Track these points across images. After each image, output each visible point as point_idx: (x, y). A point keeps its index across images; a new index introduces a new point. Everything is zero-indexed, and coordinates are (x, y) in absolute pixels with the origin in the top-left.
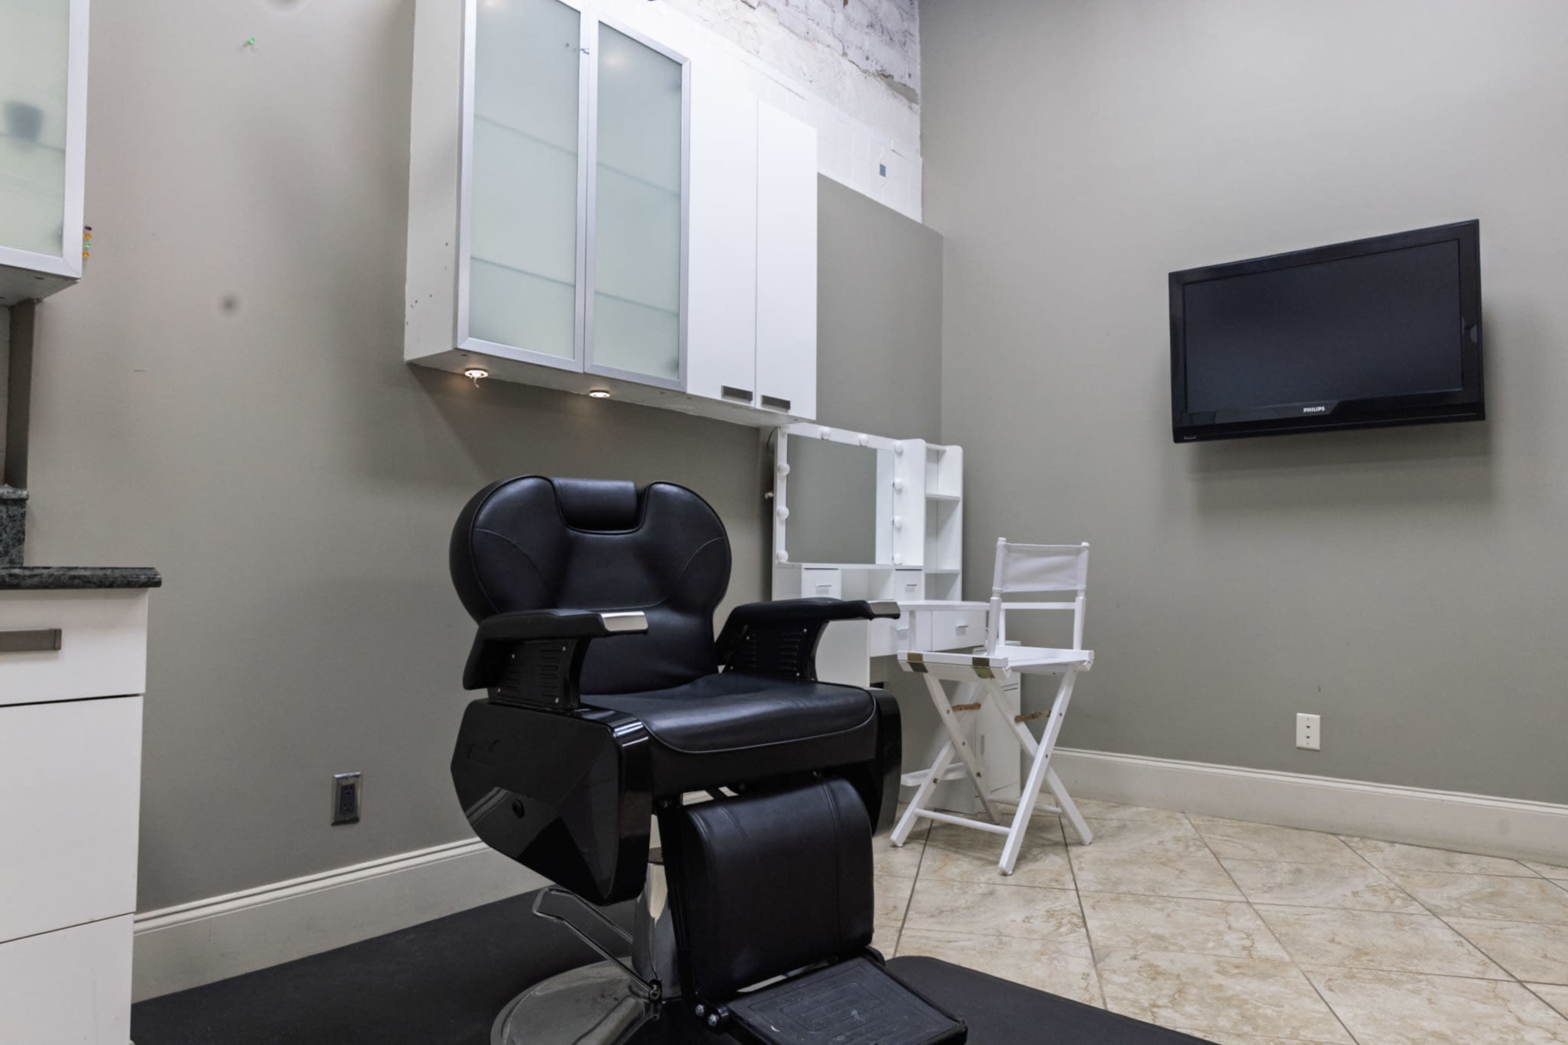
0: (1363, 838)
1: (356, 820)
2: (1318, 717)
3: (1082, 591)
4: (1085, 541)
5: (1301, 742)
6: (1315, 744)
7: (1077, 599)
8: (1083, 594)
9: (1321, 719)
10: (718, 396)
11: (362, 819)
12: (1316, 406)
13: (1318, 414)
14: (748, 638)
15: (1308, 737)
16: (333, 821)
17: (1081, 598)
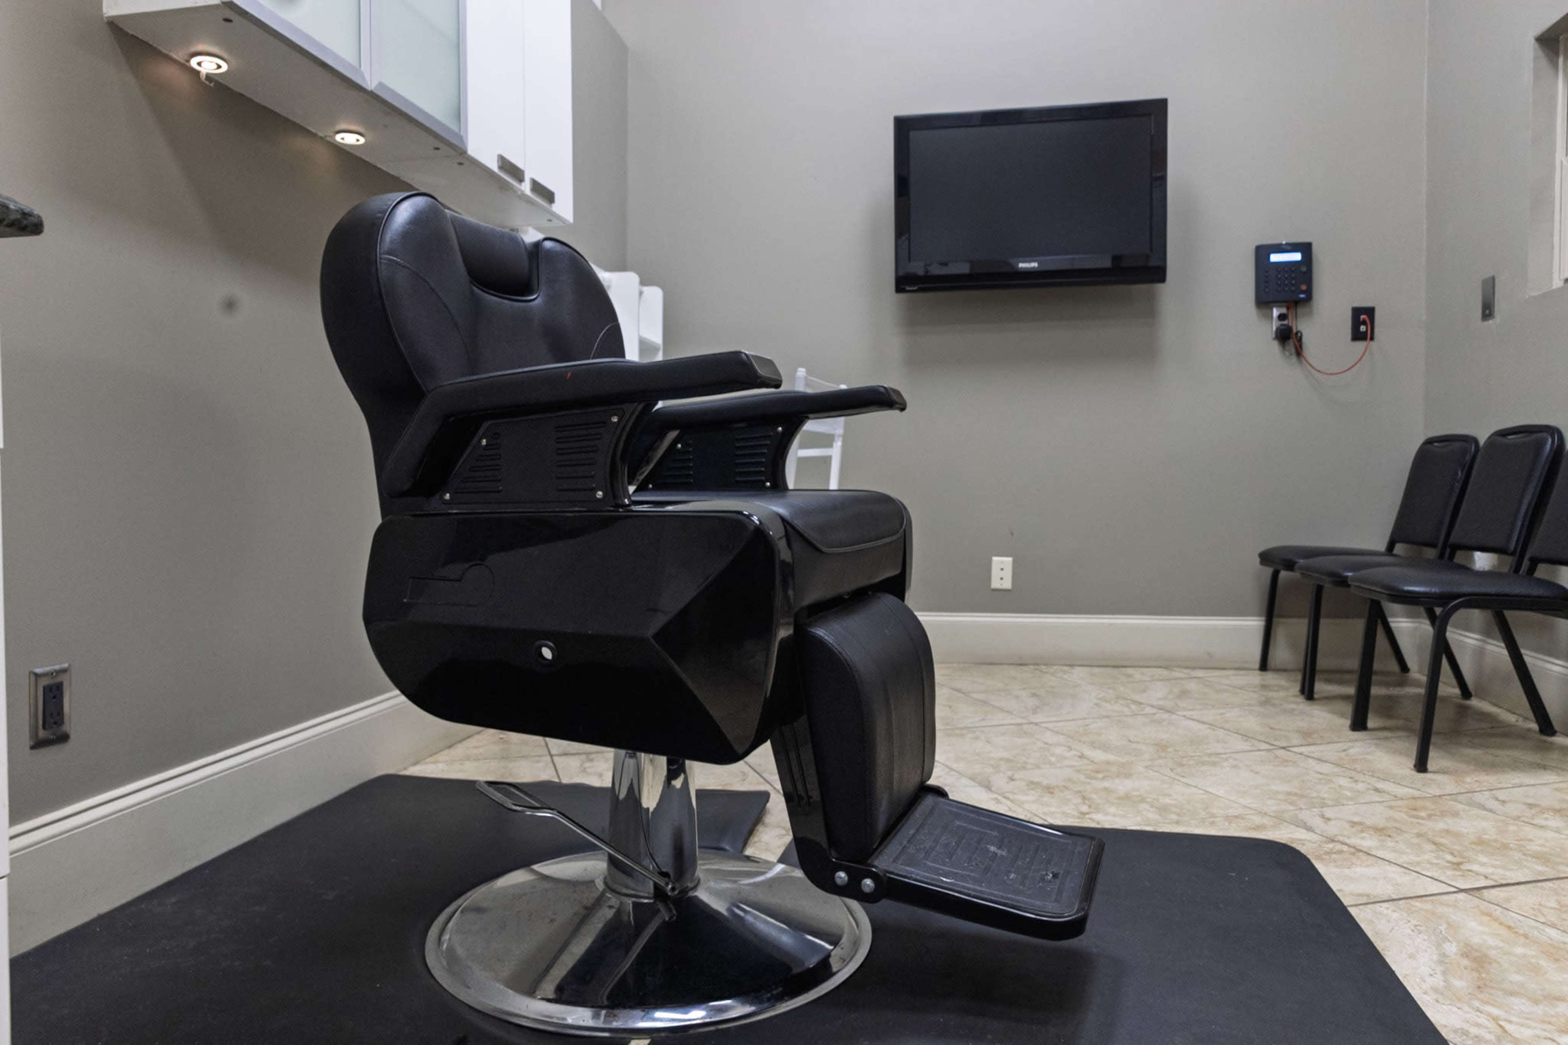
0: (1046, 665)
1: (64, 738)
2: (1009, 560)
3: (839, 436)
4: (843, 384)
5: (996, 584)
6: (1007, 584)
7: (835, 444)
8: (841, 439)
9: (1014, 562)
10: (494, 166)
11: (73, 737)
12: (1030, 262)
13: (1032, 270)
14: (679, 446)
15: (1002, 579)
16: (32, 743)
17: (838, 444)
